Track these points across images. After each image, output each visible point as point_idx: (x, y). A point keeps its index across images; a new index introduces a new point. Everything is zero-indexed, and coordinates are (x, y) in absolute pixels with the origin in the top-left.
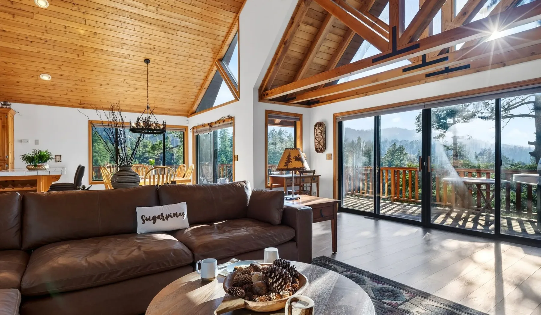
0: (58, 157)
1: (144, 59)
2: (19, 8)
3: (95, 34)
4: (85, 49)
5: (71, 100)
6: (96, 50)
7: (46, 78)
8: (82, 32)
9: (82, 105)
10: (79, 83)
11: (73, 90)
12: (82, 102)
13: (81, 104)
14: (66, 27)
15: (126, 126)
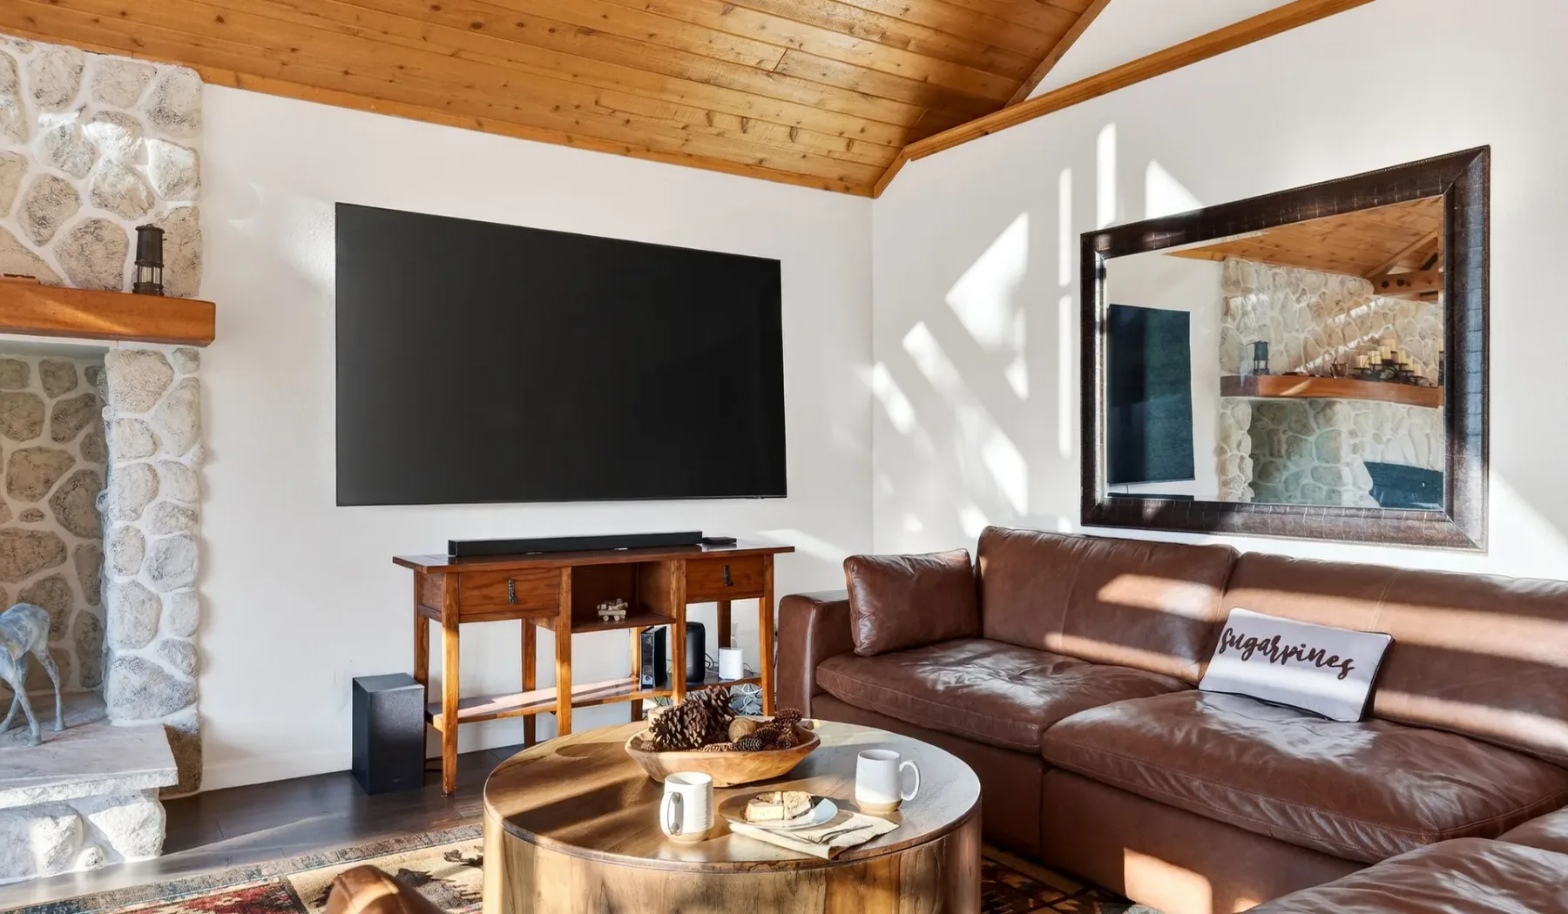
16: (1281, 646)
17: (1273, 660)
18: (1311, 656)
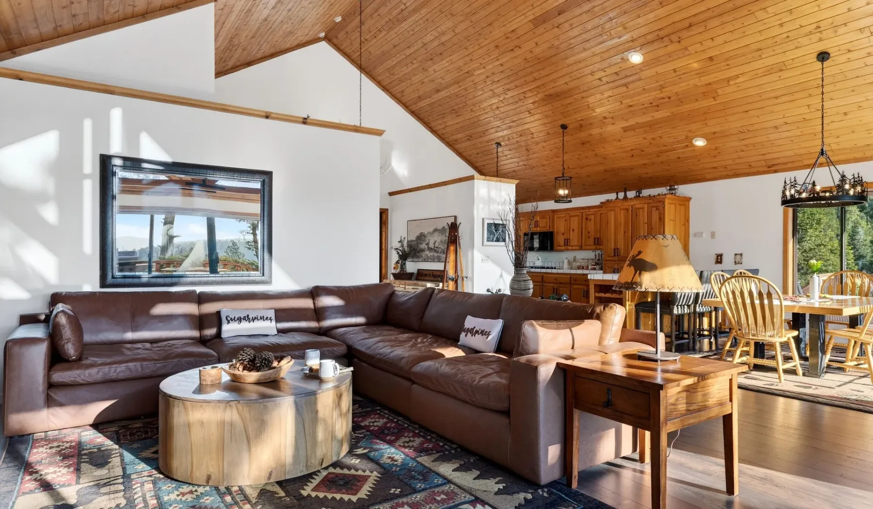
0: (738, 257)
1: (815, 55)
2: (624, 76)
3: (711, 59)
4: (714, 86)
5: (753, 164)
6: (728, 80)
7: (700, 143)
8: (695, 65)
9: (772, 168)
10: (742, 136)
11: (744, 148)
12: (770, 164)
13: (769, 167)
14: (675, 71)
15: (869, 190)
16: (250, 317)
17: (249, 322)
18: (261, 319)
